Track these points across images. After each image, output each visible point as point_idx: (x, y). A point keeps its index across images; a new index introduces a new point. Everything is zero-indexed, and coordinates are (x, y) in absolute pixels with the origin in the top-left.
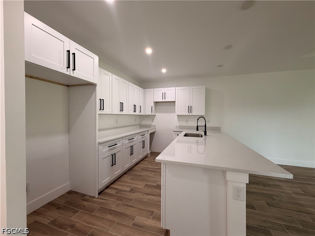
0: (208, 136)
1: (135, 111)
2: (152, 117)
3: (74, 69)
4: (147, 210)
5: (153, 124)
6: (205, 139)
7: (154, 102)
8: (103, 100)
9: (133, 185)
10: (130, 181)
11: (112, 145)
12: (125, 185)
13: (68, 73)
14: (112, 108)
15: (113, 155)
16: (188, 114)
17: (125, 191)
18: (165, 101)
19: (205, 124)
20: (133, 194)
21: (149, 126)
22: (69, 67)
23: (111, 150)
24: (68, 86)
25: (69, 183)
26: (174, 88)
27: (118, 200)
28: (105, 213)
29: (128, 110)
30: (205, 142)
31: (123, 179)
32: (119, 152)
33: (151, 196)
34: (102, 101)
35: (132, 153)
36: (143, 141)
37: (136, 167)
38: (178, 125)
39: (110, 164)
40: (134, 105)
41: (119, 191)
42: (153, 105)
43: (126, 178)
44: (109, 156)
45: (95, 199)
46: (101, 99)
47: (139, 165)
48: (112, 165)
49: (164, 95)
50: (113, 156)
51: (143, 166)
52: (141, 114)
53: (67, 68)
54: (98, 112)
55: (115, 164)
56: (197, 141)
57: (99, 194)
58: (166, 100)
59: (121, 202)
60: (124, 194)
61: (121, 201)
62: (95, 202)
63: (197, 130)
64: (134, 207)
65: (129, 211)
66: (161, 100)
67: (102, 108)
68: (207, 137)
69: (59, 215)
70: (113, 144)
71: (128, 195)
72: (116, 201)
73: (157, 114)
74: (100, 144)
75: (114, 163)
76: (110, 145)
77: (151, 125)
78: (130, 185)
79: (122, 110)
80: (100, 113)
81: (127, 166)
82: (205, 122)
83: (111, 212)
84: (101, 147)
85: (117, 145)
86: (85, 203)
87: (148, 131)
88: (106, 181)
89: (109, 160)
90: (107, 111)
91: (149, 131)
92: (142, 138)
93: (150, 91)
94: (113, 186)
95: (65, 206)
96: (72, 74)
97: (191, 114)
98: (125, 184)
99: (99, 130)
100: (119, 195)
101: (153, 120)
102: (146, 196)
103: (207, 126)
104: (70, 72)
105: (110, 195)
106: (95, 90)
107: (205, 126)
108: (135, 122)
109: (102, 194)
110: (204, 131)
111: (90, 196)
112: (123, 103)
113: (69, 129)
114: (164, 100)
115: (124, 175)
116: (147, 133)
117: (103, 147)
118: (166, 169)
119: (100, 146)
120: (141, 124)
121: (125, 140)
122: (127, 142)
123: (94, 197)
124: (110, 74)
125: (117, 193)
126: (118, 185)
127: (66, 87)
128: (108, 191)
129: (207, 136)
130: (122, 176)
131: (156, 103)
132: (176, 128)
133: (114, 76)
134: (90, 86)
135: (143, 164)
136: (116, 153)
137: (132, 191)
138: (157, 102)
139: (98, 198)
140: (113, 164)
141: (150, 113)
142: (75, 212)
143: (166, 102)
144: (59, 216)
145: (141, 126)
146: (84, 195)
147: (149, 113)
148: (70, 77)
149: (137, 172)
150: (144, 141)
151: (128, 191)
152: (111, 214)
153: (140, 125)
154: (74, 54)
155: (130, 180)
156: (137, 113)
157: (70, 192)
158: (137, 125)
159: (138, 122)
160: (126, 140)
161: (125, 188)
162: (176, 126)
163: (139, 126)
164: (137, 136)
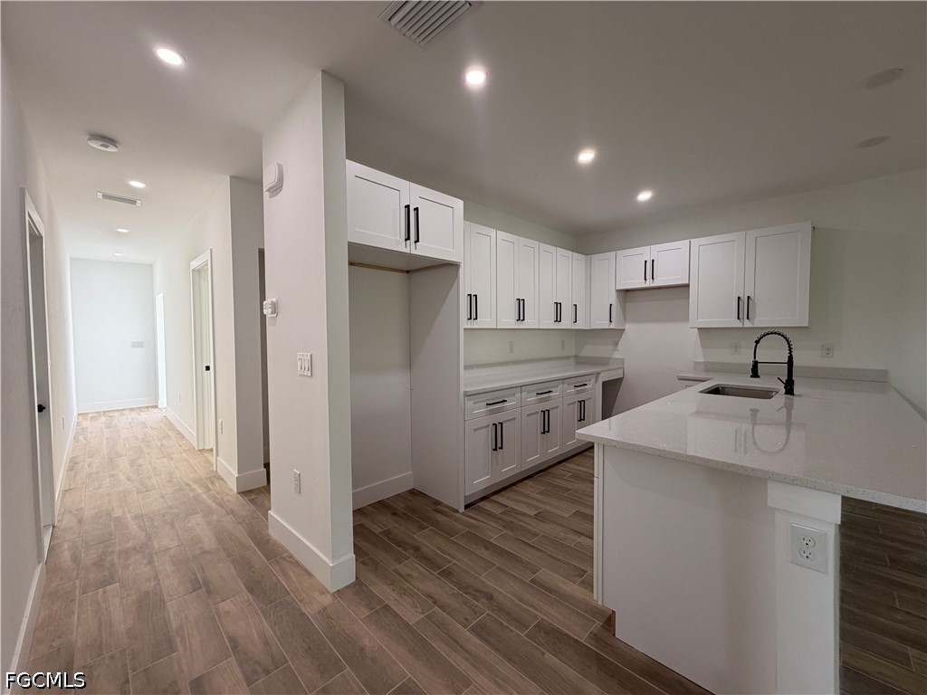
0: (800, 396)
1: (558, 320)
2: (614, 335)
3: (417, 241)
4: (569, 564)
5: (617, 355)
6: (789, 407)
7: (618, 291)
8: (476, 296)
9: (544, 507)
10: (539, 497)
11: (496, 401)
12: (524, 503)
13: (407, 251)
14: (496, 314)
15: (496, 425)
16: (738, 324)
17: (523, 514)
18: (652, 285)
19: (790, 358)
20: (542, 524)
21: (603, 362)
22: (408, 238)
23: (492, 412)
24: (408, 272)
25: (410, 472)
26: (684, 244)
27: (504, 527)
28: (476, 544)
29: (539, 317)
30: (789, 416)
31: (520, 488)
32: (510, 420)
33: (586, 538)
34: (473, 298)
35: (546, 430)
36: (580, 402)
37: (560, 466)
38: (702, 360)
39: (491, 445)
40: (557, 303)
41: (508, 511)
42: (613, 299)
43: (530, 488)
44: (488, 426)
45: (458, 515)
46: (470, 295)
47: (568, 465)
48: (495, 450)
49: (650, 268)
50: (498, 428)
51: (580, 468)
52: (578, 326)
53: (406, 240)
54: (464, 323)
55: (501, 448)
56: (754, 412)
57: (467, 507)
58: (657, 283)
59: (511, 534)
60: (520, 520)
61: (512, 531)
62: (457, 520)
63: (755, 374)
64: (538, 549)
65: (526, 555)
66: (640, 283)
67: (473, 315)
68: (795, 401)
69: (396, 525)
70: (496, 398)
71: (529, 524)
72: (501, 528)
73: (628, 327)
74: (467, 395)
75: (499, 445)
76: (488, 400)
77: (610, 358)
78: (536, 503)
79: (521, 318)
80: (469, 327)
81: (534, 459)
82: (790, 349)
83: (488, 545)
84: (470, 404)
85: (506, 404)
86: (439, 517)
87: (598, 374)
88: (480, 482)
89: (486, 437)
90: (484, 321)
91: (601, 376)
92: (579, 392)
93: (603, 261)
94: (495, 498)
95: (404, 514)
96: (414, 252)
97: (747, 324)
98: (525, 500)
99: (466, 367)
100: (508, 518)
101: (617, 344)
102: (573, 537)
103: (795, 363)
104: (411, 248)
105: (490, 515)
106: (457, 276)
107: (790, 362)
108: (563, 348)
109: (474, 509)
110: (785, 379)
111: (448, 507)
112: (523, 300)
113: (410, 362)
114: (649, 284)
115: (526, 481)
116: (593, 380)
117: (475, 403)
118: (606, 460)
119: (468, 400)
120: (582, 354)
121: (529, 392)
122: (533, 398)
123: (457, 511)
124: (492, 232)
125: (502, 513)
126: (508, 498)
127: (406, 274)
128: (486, 505)
129: (795, 398)
130: (520, 481)
131: (626, 294)
132: (694, 368)
133: (501, 234)
134: (448, 268)
135: (578, 465)
136: (506, 421)
137: (540, 516)
138: (627, 291)
139: (463, 514)
140: (497, 446)
141: (605, 324)
142: (422, 528)
143: (659, 288)
144: (395, 527)
145: (580, 361)
146: (437, 503)
147: (602, 323)
148: (411, 256)
149: (558, 480)
150: (582, 403)
151: (530, 516)
152: (487, 549)
153: (576, 357)
154: (416, 209)
155: (540, 493)
156: (566, 323)
157: (413, 492)
158: (568, 358)
159: (570, 350)
160: (530, 395)
161: (523, 509)
162: (695, 363)
163: (572, 361)
164: (560, 386)
